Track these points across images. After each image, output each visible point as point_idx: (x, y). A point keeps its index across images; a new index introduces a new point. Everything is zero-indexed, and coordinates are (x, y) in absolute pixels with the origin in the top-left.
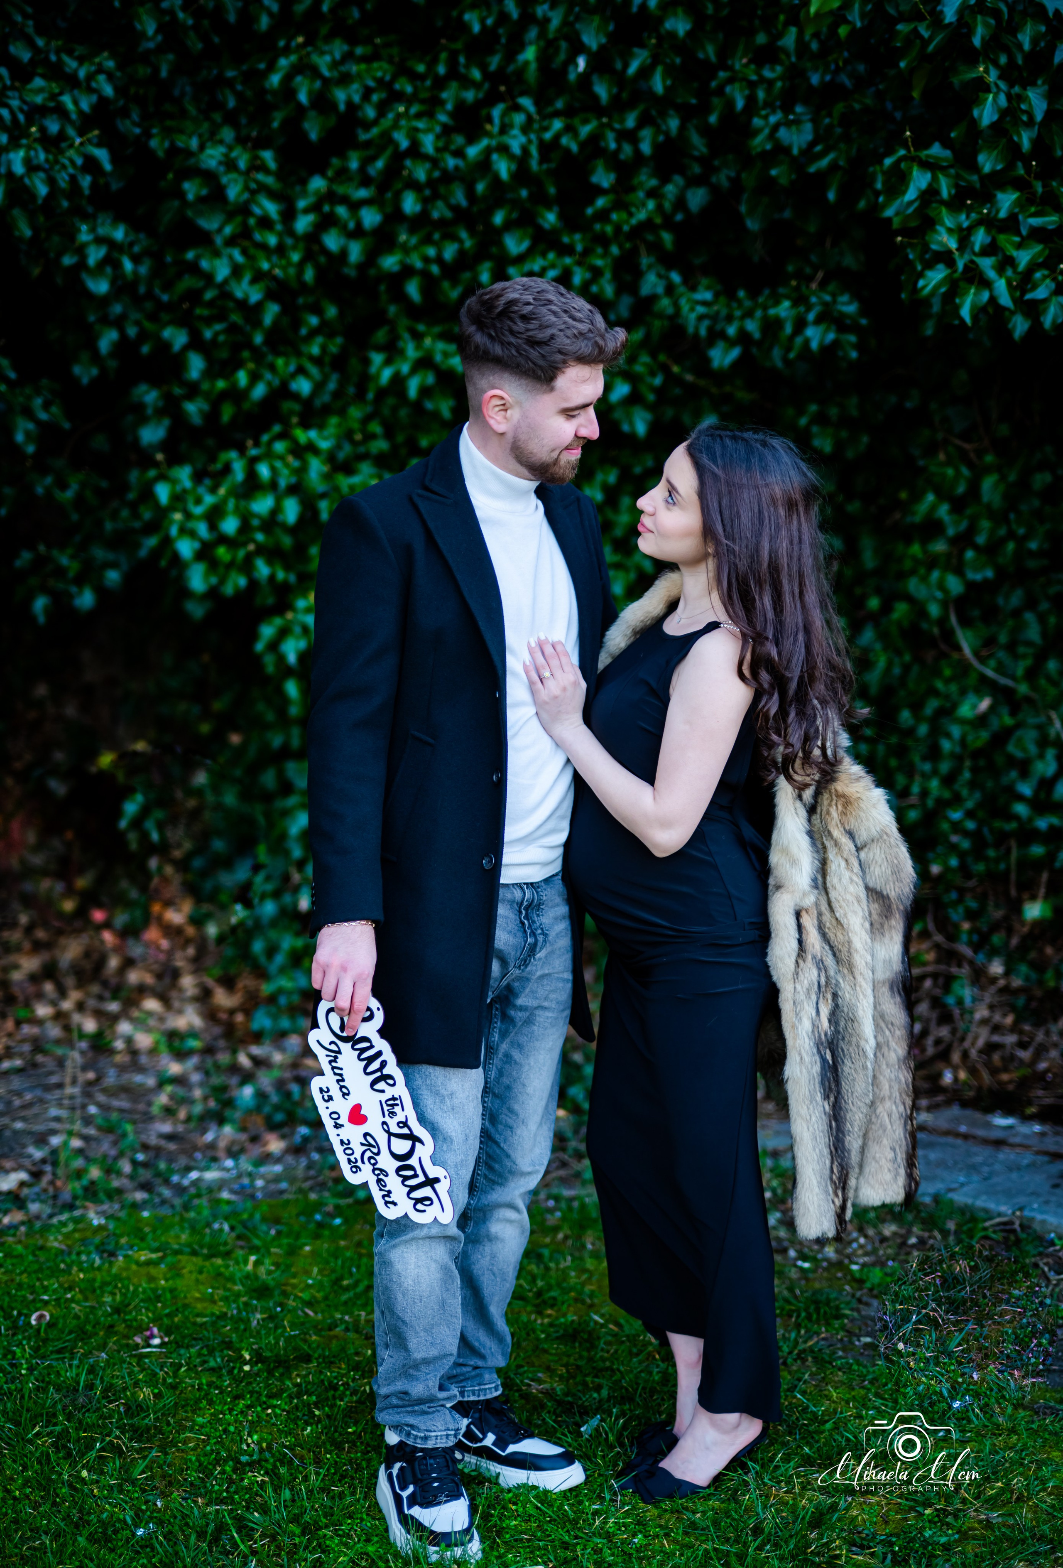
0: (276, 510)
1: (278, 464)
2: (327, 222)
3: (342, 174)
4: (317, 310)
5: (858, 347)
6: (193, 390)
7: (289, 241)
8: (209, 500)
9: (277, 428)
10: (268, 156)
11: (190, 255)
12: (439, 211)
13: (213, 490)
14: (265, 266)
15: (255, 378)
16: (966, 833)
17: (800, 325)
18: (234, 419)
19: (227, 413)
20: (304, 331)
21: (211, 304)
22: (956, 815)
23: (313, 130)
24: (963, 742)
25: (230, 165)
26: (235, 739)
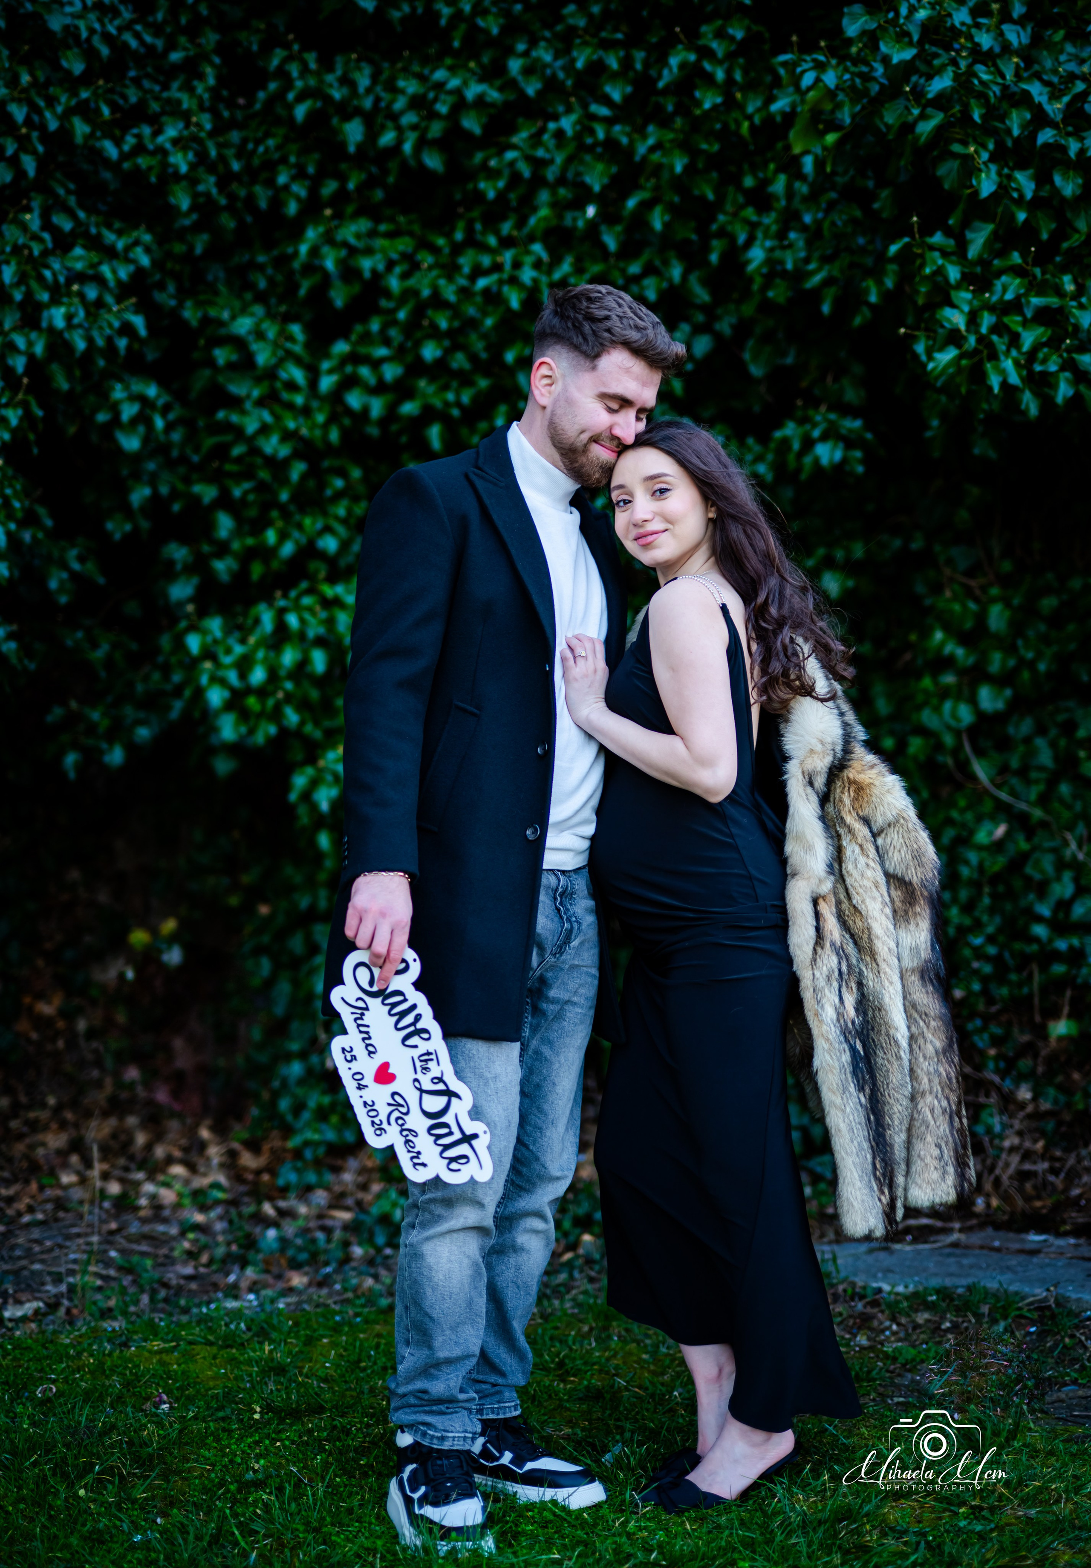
0: (303, 664)
1: (307, 616)
2: (349, 382)
3: (366, 338)
4: (342, 473)
5: (864, 461)
6: (222, 549)
7: (315, 404)
8: (239, 650)
9: (304, 585)
10: (296, 329)
11: (221, 415)
12: (459, 361)
13: (243, 641)
14: (291, 425)
15: (283, 536)
16: (987, 958)
17: (808, 444)
18: (263, 577)
19: (257, 570)
20: (329, 492)
21: (239, 460)
22: (978, 941)
23: (339, 297)
24: (981, 868)
25: (260, 335)
26: (264, 910)
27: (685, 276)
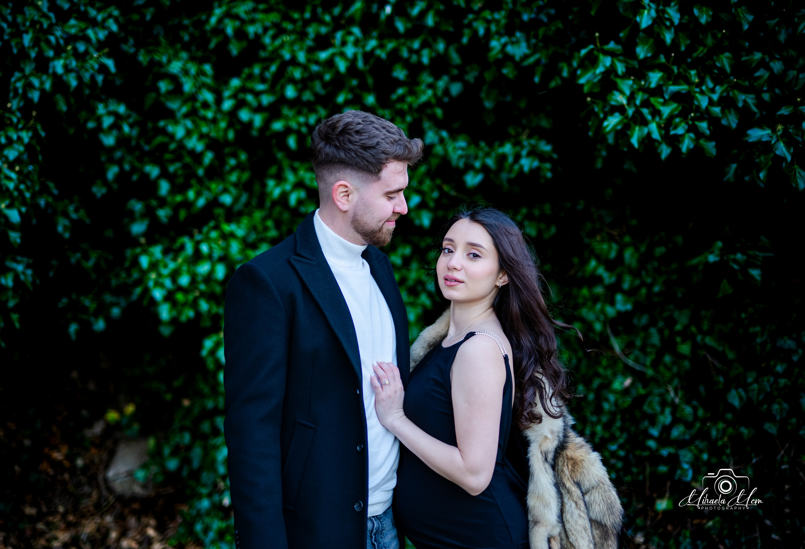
0: (212, 272)
1: (214, 245)
2: (241, 104)
3: (250, 77)
4: (235, 155)
5: (552, 170)
6: (163, 202)
7: (219, 116)
8: (172, 266)
9: (212, 224)
10: (207, 68)
11: (162, 124)
12: (307, 96)
13: (175, 259)
14: (204, 129)
15: (198, 194)
16: (619, 458)
17: (517, 158)
18: (187, 219)
19: (183, 214)
20: (227, 168)
21: (173, 152)
22: (613, 447)
23: (234, 49)
24: (616, 404)
25: (186, 72)
26: (186, 402)
27: (446, 49)
